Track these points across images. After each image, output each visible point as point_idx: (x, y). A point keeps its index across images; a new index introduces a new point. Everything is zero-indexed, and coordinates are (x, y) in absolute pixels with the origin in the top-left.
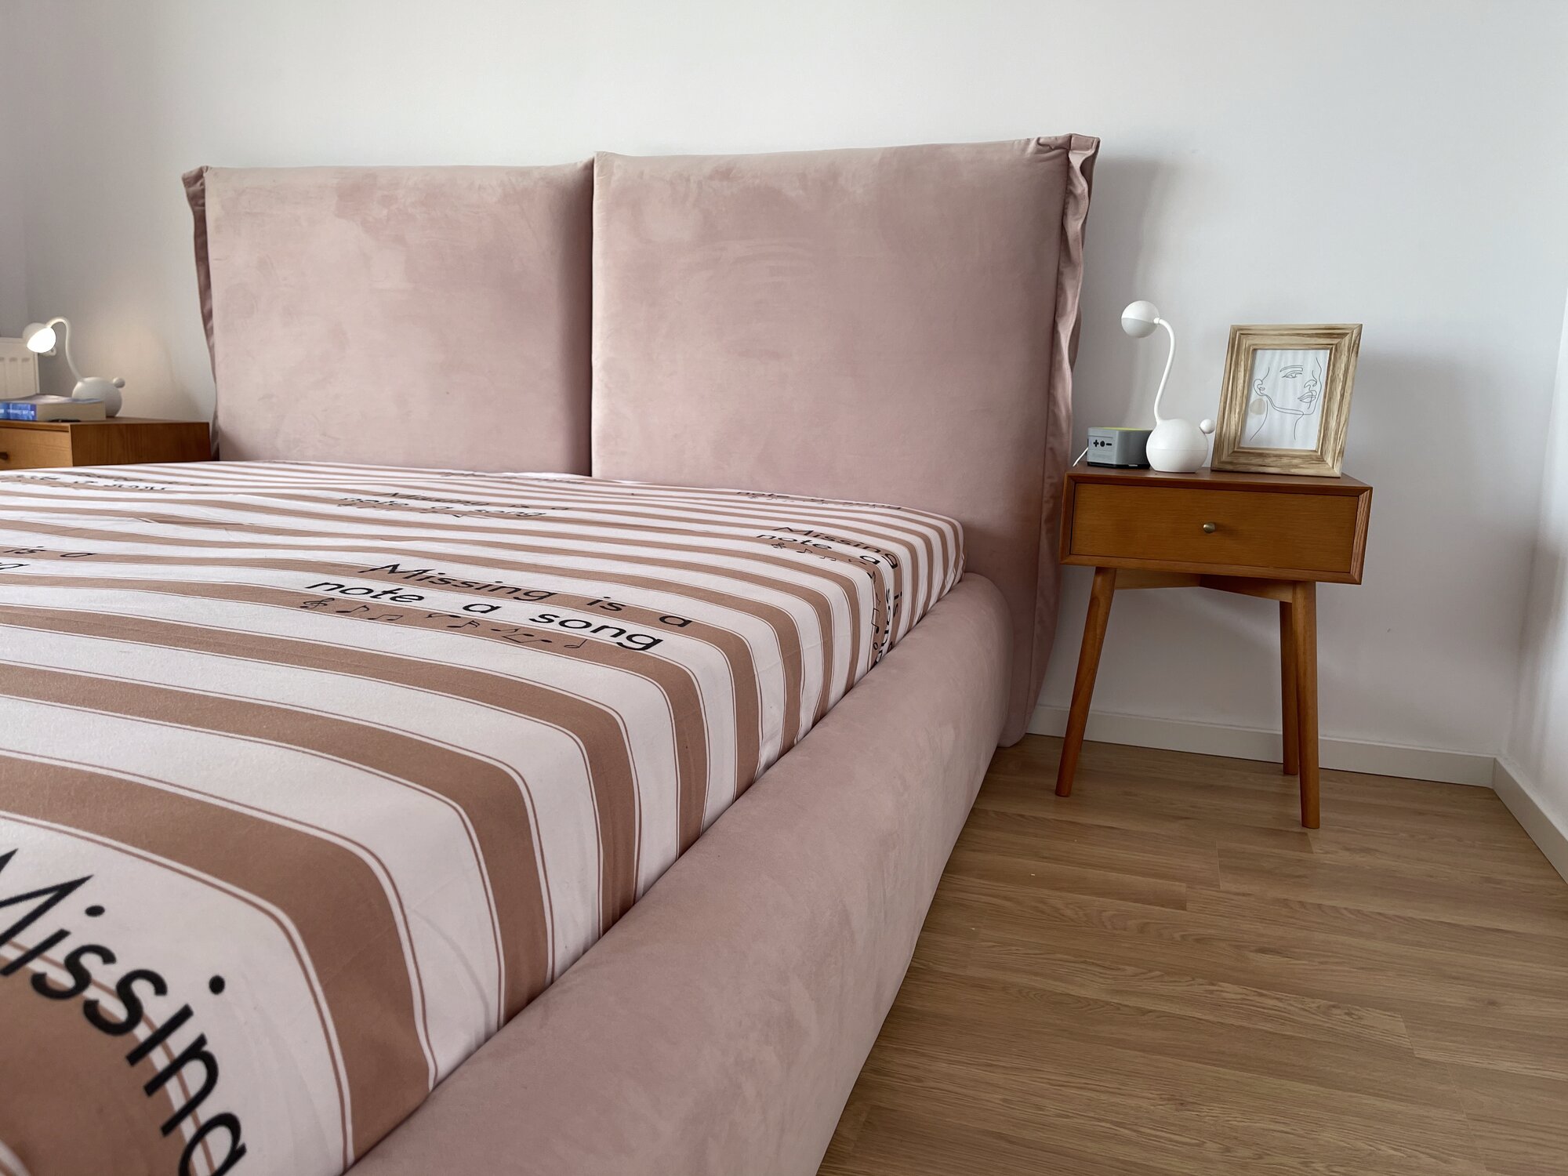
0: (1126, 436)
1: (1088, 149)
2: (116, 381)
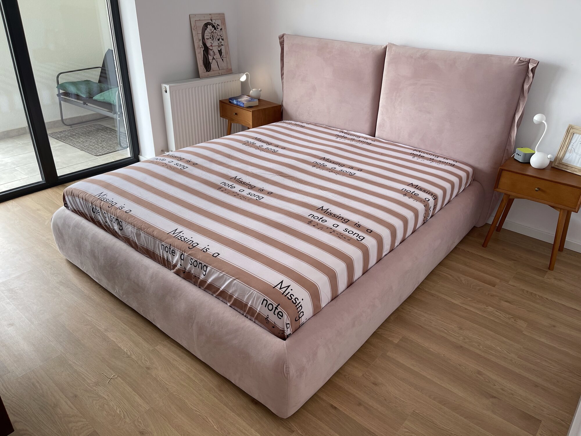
0: (526, 154)
1: (535, 64)
2: (259, 89)
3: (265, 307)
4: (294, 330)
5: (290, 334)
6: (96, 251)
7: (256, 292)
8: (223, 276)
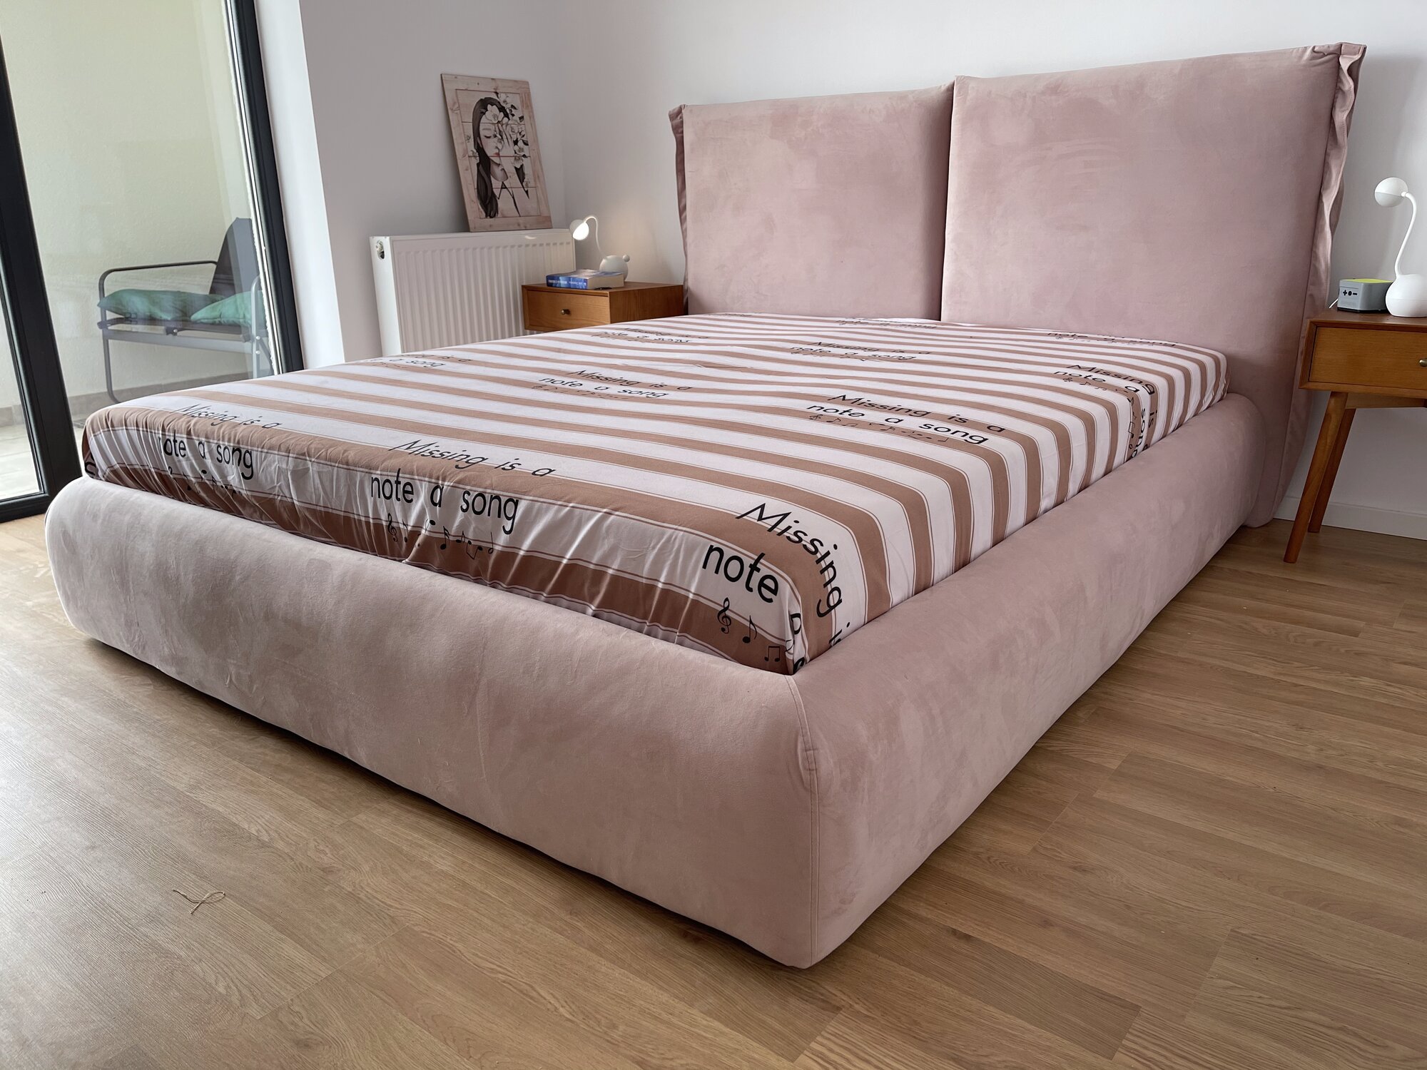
0: (1370, 287)
1: (1355, 54)
2: (624, 257)
3: (717, 572)
4: (814, 650)
5: (803, 660)
6: (172, 561)
7: (682, 533)
8: (570, 514)
